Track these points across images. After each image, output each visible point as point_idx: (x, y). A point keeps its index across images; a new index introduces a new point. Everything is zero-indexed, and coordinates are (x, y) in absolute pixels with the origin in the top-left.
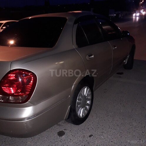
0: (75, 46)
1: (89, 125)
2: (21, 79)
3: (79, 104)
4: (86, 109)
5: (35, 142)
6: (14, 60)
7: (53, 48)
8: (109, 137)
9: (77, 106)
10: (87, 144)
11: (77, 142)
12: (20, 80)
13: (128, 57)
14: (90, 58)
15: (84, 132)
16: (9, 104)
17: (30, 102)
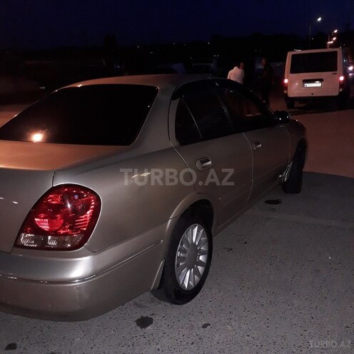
0: (173, 143)
1: (202, 305)
2: (70, 203)
3: (181, 259)
4: (196, 272)
5: (92, 337)
6: (59, 168)
7: (131, 145)
8: (244, 327)
9: (178, 265)
10: (198, 340)
11: (177, 337)
12: (69, 206)
13: (290, 166)
14: (203, 167)
15: (192, 319)
16: (47, 252)
17: (88, 248)
